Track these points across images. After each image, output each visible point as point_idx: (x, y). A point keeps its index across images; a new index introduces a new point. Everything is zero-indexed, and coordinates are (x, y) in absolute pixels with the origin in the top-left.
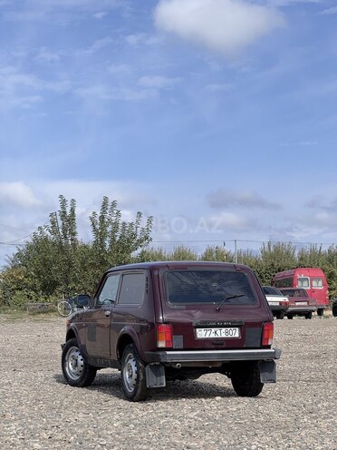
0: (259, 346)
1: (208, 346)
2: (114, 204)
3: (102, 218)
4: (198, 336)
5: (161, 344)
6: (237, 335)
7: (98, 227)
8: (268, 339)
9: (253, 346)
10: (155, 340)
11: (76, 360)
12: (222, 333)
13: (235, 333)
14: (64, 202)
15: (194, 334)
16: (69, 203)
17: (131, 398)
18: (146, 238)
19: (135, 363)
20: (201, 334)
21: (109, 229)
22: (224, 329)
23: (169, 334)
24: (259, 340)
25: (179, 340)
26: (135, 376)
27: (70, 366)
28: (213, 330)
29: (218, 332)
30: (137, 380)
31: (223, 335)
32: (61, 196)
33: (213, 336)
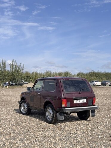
0: (92, 105)
1: (78, 106)
2: (15, 61)
3: (12, 64)
4: (75, 103)
5: (63, 106)
6: (86, 102)
7: (11, 66)
8: (94, 103)
9: (90, 105)
10: (61, 104)
11: (25, 107)
12: (81, 101)
13: (85, 101)
14: (3, 60)
15: (73, 102)
16: (4, 60)
17: (50, 123)
18: (23, 69)
19: (51, 111)
20: (76, 102)
21: (14, 67)
22: (82, 100)
23: (66, 102)
24: (92, 103)
25: (69, 104)
26: (52, 115)
27: (23, 109)
28: (79, 100)
29: (80, 101)
30: (53, 117)
31: (82, 102)
32: (2, 59)
33: (79, 102)
